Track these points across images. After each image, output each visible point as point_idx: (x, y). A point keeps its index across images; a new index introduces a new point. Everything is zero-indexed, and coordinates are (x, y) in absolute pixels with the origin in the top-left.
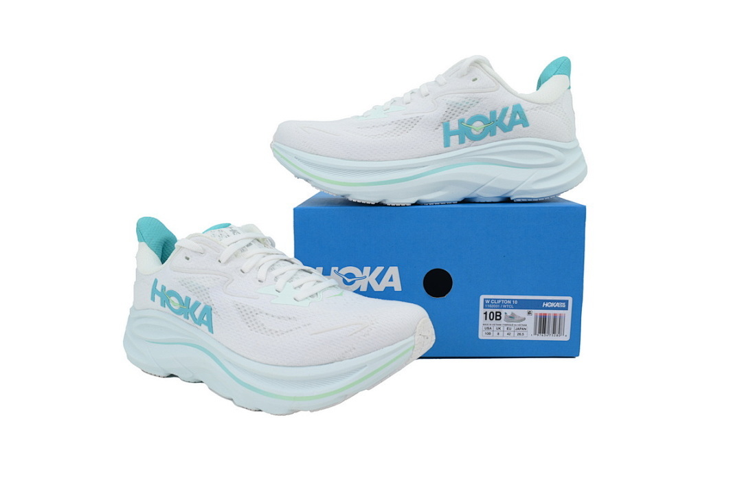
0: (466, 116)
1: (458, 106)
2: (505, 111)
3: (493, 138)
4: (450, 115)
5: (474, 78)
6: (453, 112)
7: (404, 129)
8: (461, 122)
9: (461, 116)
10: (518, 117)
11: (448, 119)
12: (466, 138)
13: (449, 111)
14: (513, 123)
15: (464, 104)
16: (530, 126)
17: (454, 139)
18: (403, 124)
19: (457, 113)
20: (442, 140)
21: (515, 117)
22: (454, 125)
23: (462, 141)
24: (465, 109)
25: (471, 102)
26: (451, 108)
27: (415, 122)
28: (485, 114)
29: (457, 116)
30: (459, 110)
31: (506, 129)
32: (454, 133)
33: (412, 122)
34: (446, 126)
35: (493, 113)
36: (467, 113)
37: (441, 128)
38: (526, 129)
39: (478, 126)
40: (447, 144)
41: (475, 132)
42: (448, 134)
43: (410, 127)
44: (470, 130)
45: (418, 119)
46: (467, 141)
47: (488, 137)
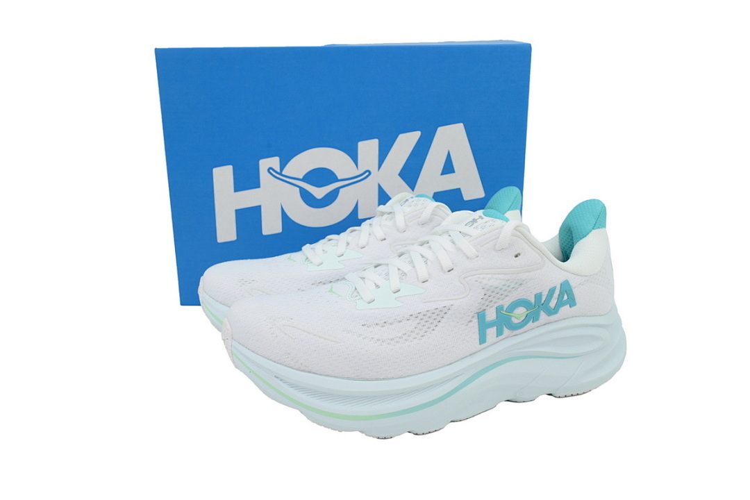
0: (506, 303)
1: (497, 290)
2: (552, 291)
3: (536, 324)
4: (487, 303)
5: (516, 253)
6: (490, 299)
7: (428, 325)
8: (499, 309)
9: (500, 303)
10: (566, 297)
11: (484, 307)
12: (505, 328)
13: (486, 297)
14: (560, 304)
15: (505, 288)
16: (577, 304)
17: (492, 332)
18: (426, 318)
19: (495, 300)
20: (477, 336)
21: (563, 298)
22: (491, 315)
23: (499, 333)
24: (506, 293)
25: (513, 285)
26: (489, 293)
27: (442, 314)
28: (529, 298)
29: (495, 303)
30: (498, 296)
31: (551, 312)
32: (491, 325)
33: (438, 315)
34: (481, 316)
35: (538, 296)
36: (507, 299)
37: (475, 321)
38: (573, 308)
39: (521, 312)
40: (482, 339)
41: (515, 321)
42: (483, 326)
43: (436, 322)
44: (510, 319)
45: (445, 310)
46: (506, 332)
47: (530, 324)
